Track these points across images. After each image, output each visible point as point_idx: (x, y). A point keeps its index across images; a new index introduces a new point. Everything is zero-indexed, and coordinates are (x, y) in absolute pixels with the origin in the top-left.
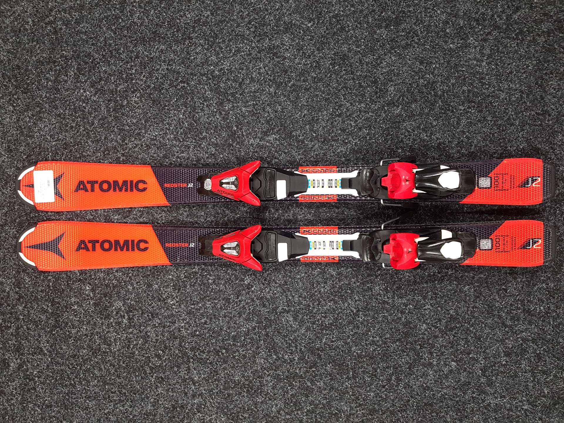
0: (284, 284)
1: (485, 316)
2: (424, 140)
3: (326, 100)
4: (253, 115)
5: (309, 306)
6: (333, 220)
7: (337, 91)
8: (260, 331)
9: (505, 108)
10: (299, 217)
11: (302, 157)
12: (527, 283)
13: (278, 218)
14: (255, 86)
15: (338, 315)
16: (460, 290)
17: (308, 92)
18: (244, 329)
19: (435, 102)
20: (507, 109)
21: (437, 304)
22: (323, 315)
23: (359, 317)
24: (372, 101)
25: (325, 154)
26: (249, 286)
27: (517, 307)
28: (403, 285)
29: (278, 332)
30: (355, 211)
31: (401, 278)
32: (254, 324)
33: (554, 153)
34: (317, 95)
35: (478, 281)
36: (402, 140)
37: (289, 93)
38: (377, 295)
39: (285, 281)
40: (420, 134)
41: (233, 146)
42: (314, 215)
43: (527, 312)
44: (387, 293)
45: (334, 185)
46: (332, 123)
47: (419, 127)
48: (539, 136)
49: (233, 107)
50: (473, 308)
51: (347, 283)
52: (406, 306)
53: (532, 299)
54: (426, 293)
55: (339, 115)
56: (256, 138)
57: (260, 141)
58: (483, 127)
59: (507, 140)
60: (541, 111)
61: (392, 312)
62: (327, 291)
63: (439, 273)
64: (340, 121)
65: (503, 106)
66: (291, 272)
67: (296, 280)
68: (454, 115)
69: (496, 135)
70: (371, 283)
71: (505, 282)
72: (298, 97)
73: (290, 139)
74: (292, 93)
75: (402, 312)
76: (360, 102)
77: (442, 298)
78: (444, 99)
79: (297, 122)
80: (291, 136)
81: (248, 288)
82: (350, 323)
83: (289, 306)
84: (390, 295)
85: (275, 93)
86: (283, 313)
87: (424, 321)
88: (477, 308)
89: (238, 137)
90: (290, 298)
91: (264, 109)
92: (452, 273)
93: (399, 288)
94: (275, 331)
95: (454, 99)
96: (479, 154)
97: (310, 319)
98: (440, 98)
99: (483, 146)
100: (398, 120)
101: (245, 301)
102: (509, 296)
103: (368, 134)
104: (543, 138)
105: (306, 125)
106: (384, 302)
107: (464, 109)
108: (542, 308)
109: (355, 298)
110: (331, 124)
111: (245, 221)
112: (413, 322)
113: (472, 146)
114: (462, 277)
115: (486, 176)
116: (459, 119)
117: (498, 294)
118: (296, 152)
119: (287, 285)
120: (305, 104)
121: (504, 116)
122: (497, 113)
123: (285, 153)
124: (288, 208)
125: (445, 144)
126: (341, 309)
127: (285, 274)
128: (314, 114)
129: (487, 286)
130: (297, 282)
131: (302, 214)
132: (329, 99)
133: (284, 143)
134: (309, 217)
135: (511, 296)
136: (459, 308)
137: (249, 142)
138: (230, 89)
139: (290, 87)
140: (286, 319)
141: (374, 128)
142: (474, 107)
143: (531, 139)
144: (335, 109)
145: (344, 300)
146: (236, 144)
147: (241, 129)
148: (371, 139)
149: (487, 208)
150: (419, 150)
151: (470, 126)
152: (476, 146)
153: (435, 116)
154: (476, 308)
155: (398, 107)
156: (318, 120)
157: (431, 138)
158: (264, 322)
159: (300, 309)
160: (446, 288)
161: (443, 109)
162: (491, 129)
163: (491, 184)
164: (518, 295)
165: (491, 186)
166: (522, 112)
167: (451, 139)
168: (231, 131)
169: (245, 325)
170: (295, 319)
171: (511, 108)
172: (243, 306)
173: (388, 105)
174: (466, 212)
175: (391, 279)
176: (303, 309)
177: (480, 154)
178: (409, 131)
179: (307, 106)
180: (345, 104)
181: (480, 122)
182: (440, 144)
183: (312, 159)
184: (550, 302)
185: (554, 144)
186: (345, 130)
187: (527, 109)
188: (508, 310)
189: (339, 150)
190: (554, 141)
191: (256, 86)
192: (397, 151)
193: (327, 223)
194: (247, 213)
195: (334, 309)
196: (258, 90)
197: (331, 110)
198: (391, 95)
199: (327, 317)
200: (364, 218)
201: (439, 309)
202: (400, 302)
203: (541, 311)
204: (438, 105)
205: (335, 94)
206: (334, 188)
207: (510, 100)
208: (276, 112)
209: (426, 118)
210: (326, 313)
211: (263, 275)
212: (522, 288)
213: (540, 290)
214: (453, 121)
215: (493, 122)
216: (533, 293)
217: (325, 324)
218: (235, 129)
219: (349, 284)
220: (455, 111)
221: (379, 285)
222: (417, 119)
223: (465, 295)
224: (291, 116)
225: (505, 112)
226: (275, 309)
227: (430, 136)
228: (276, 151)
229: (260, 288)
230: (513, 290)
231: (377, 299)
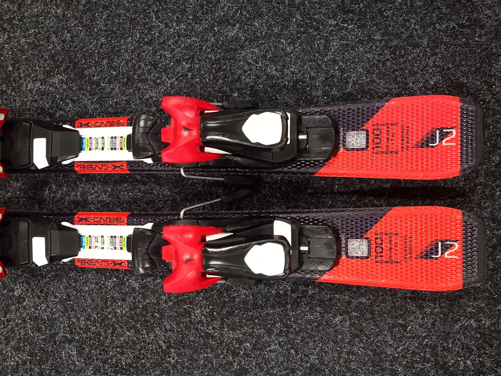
0: (66, 299)
1: (368, 369)
2: (273, 77)
3: (132, 20)
4: (34, 48)
5: (100, 334)
6: (137, 203)
7: (146, 8)
8: (33, 367)
9: (404, 19)
10: (89, 198)
11: (98, 106)
12: (442, 316)
13: (61, 199)
14: (37, 7)
15: (140, 350)
16: (327, 322)
17: (108, 11)
18: (12, 363)
19: (291, 15)
20: (408, 20)
21: (289, 344)
22: (118, 350)
23: (170, 357)
24: (197, 20)
25: (128, 102)
26: (20, 300)
27: (425, 357)
28: (236, 310)
29: (57, 371)
30: (170, 190)
31: (234, 298)
32: (25, 357)
33: (490, 91)
34: (119, 15)
35: (357, 309)
36: (239, 78)
37: (82, 14)
38: (198, 323)
39: (68, 294)
40: (267, 66)
41: (7, 94)
42: (111, 195)
43: (442, 367)
44: (212, 320)
45: (118, 146)
46: (139, 54)
47: (264, 57)
48: (463, 63)
49: (9, 38)
50: (348, 353)
51: (155, 301)
52: (241, 343)
53: (450, 346)
54: (272, 324)
55: (149, 43)
56: (36, 80)
57: (42, 84)
58: (366, 52)
59: (407, 71)
60: (467, 21)
61: (220, 352)
62: (126, 314)
63: (293, 291)
64: (150, 51)
65: (401, 16)
66: (76, 281)
67: (83, 294)
68: (319, 34)
69: (388, 64)
70: (190, 303)
71: (404, 313)
72: (93, 19)
73: (82, 80)
74: (86, 13)
75: (235, 354)
76: (179, 22)
77: (297, 333)
78: (304, 9)
79: (91, 55)
80: (82, 76)
81: (19, 303)
82: (157, 365)
83: (72, 333)
84: (217, 324)
85: (64, 15)
86: (64, 343)
87: (268, 371)
88: (355, 354)
89: (14, 81)
90: (74, 320)
91: (48, 38)
92: (314, 293)
93: (230, 313)
94: (52, 370)
95: (320, 8)
96: (360, 96)
97: (100, 354)
98: (298, 9)
99: (367, 82)
100: (234, 47)
101: (15, 321)
102: (410, 338)
103: (190, 70)
104: (470, 66)
105: (103, 59)
106: (208, 336)
107: (337, 24)
108: (469, 362)
109: (165, 326)
110: (138, 57)
111: (18, 203)
112: (250, 370)
113: (348, 83)
114: (330, 300)
115: (358, 129)
116: (327, 40)
117: (391, 333)
118: (89, 100)
119: (70, 301)
120: (104, 28)
121: (402, 33)
122: (390, 29)
123: (73, 101)
124: (75, 183)
125: (305, 82)
126: (144, 342)
127: (68, 283)
128: (115, 43)
129: (373, 319)
130: (83, 296)
131: (95, 192)
132: (135, 19)
133: (73, 87)
134: (104, 197)
135: (413, 338)
136: (326, 352)
137: (27, 87)
138: (6, 13)
139: (84, 6)
140: (68, 353)
141: (199, 60)
142: (352, 20)
143: (449, 69)
144: (143, 33)
145: (150, 329)
146: (12, 92)
147: (18, 69)
148: (193, 77)
149: (372, 185)
150: (265, 94)
151: (346, 51)
152: (354, 83)
153: (290, 38)
154: (353, 354)
155: (234, 25)
156: (119, 51)
157: (283, 73)
158: (39, 354)
159: (87, 338)
160: (304, 317)
161: (302, 26)
162: (381, 54)
163: (367, 143)
164: (425, 337)
165: (367, 146)
166: (434, 24)
167: (315, 73)
168: (6, 72)
169: (14, 358)
170: (80, 353)
171: (414, 18)
172: (12, 328)
173: (219, 23)
174: (338, 192)
175: (220, 299)
176: (91, 339)
177: (362, 97)
178: (249, 64)
179: (105, 31)
180: (158, 26)
181: (362, 43)
182: (296, 82)
183: (110, 109)
184: (485, 353)
185: (490, 76)
186: (158, 64)
187: (441, 18)
188: (407, 362)
189: (148, 96)
190: (490, 70)
191: (39, 7)
192: (231, 96)
193: (129, 207)
194: (20, 190)
195: (134, 342)
196: (43, 12)
197: (138, 36)
198: (224, 8)
199: (125, 354)
200: (181, 200)
201: (292, 351)
202: (231, 336)
203: (467, 367)
204: (294, 20)
205: (145, 11)
206: (118, 151)
207: (412, 6)
208: (64, 41)
209: (276, 42)
210: (122, 347)
211: (38, 283)
212: (434, 324)
213: (466, 329)
214: (319, 43)
215: (383, 43)
216: (452, 335)
217: (121, 364)
218: (11, 69)
219: (158, 304)
220: (321, 27)
221: (201, 307)
222: (262, 43)
223: (336, 331)
224: (84, 47)
225: (404, 25)
226: (53, 336)
227: (282, 71)
228: (61, 99)
229: (35, 302)
230: (417, 327)
231: (197, 329)
